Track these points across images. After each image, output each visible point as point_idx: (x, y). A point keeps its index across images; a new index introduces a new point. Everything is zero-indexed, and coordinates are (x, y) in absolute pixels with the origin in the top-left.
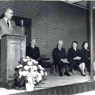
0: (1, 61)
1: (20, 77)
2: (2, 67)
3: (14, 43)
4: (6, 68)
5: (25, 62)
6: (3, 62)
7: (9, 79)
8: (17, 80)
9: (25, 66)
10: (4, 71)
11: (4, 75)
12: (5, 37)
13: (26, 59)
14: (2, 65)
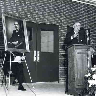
0: (69, 69)
1: (90, 86)
2: (70, 75)
3: (80, 53)
4: (74, 76)
5: (93, 71)
6: (71, 71)
7: (77, 87)
8: (87, 88)
9: (93, 75)
10: (72, 79)
11: (72, 83)
12: (72, 47)
13: (94, 68)
14: (70, 73)
